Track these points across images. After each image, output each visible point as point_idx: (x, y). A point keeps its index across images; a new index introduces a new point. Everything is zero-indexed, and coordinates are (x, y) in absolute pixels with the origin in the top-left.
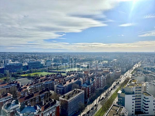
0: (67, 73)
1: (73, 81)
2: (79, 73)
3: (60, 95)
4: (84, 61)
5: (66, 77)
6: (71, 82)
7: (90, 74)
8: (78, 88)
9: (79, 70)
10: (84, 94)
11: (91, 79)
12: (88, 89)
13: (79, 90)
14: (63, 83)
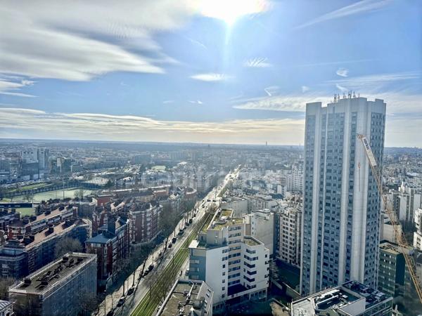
0: (36, 206)
1: (59, 230)
2: (81, 203)
3: (10, 279)
4: (96, 167)
5: (33, 219)
6: (53, 234)
7: (116, 205)
8: (76, 251)
9: (82, 194)
10: (96, 265)
11: (118, 219)
12: (110, 249)
13: (80, 254)
14: (22, 240)
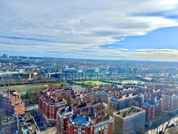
0: (123, 85)
1: (131, 96)
2: (140, 87)
3: (114, 110)
4: (147, 72)
5: (122, 89)
6: (129, 97)
7: (155, 90)
8: (137, 106)
9: (140, 83)
10: (145, 115)
11: (156, 97)
12: (152, 109)
13: (139, 108)
14: (118, 97)
